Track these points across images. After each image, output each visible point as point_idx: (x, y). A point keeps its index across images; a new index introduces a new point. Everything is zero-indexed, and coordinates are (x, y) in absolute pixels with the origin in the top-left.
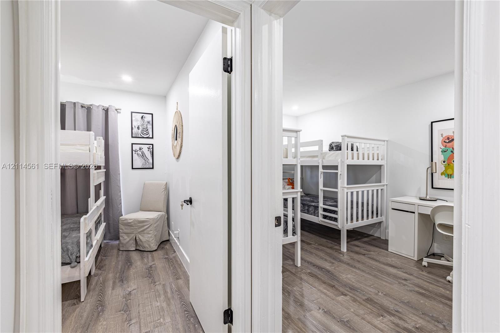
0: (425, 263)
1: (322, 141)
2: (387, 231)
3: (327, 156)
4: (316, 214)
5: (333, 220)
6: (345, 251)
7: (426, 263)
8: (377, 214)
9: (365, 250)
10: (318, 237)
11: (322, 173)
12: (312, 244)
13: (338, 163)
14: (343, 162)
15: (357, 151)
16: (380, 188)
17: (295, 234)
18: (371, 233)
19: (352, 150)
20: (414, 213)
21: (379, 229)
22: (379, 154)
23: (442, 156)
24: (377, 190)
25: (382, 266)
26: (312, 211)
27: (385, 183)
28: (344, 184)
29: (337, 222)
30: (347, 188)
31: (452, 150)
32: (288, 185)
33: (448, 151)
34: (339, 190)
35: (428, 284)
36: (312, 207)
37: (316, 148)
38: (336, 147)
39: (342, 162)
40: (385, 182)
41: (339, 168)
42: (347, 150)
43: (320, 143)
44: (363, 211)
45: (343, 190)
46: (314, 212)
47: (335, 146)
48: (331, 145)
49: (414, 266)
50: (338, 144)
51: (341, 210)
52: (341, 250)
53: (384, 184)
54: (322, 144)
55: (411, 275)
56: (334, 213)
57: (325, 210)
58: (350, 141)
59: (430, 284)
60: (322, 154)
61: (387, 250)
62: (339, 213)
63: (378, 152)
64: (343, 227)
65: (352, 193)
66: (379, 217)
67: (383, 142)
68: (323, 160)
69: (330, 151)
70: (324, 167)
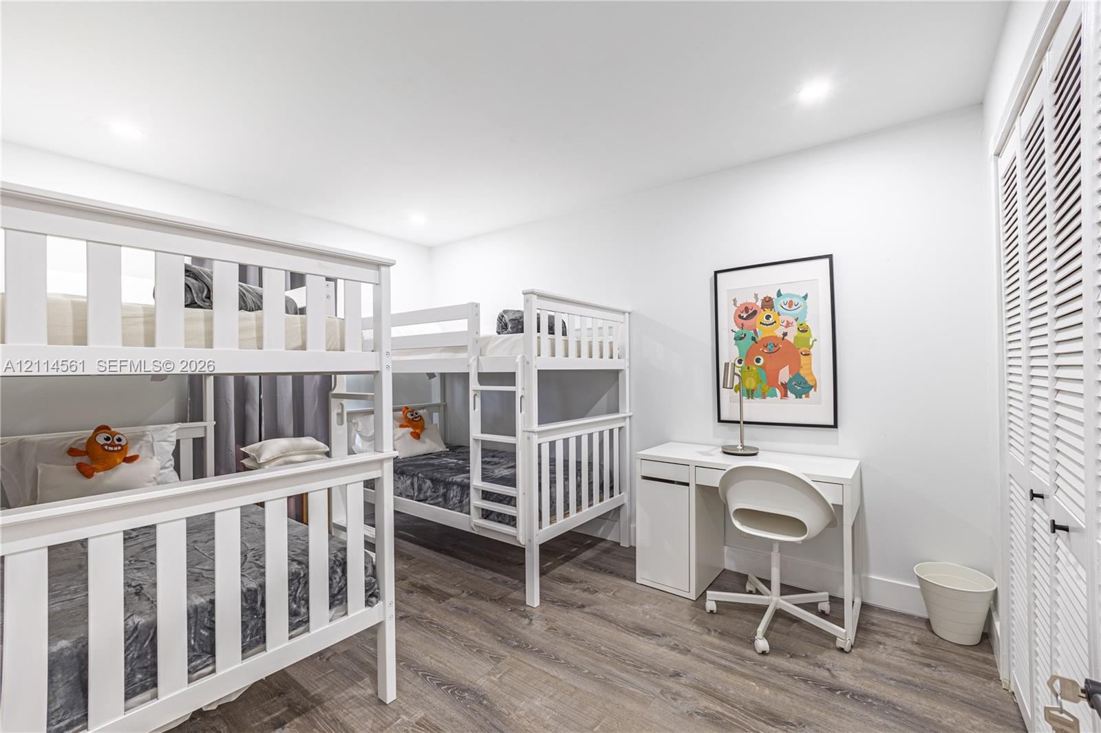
0: (711, 605)
1: (477, 305)
2: (632, 526)
3: (490, 347)
4: (463, 506)
5: (507, 521)
6: (536, 603)
7: (714, 602)
8: (612, 488)
9: (585, 590)
10: (472, 569)
11: (479, 395)
12: (452, 596)
13: (516, 365)
14: (528, 363)
15: (564, 334)
16: (616, 426)
17: (374, 599)
18: (599, 534)
19: (551, 330)
20: (687, 484)
21: (617, 523)
22: (614, 343)
23: (736, 348)
24: (611, 431)
25: (624, 637)
26: (454, 500)
27: (628, 414)
28: (530, 423)
29: (514, 526)
30: (539, 433)
31: (754, 336)
32: (401, 426)
33: (746, 338)
34: (519, 440)
35: (724, 674)
36: (455, 487)
37: (461, 325)
38: (512, 324)
39: (526, 363)
40: (627, 411)
41: (519, 379)
42: (539, 331)
43: (472, 312)
44: (579, 486)
45: (529, 438)
46: (461, 502)
47: (511, 320)
48: (501, 318)
49: (691, 620)
50: (517, 315)
51: (524, 494)
52: (524, 603)
53: (623, 415)
54: (477, 314)
55: (687, 651)
56: (508, 503)
57: (486, 495)
58: (546, 309)
59: (730, 675)
60: (477, 342)
61: (633, 579)
62: (520, 501)
63: (611, 339)
64: (530, 541)
65: (552, 445)
66: (616, 496)
67: (622, 316)
68: (480, 357)
69: (499, 333)
70: (484, 378)
